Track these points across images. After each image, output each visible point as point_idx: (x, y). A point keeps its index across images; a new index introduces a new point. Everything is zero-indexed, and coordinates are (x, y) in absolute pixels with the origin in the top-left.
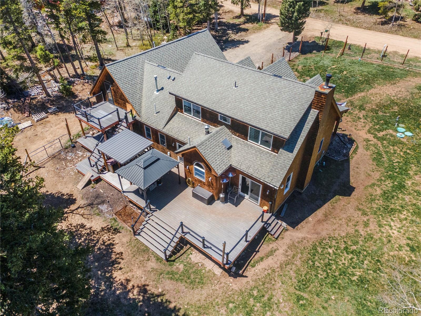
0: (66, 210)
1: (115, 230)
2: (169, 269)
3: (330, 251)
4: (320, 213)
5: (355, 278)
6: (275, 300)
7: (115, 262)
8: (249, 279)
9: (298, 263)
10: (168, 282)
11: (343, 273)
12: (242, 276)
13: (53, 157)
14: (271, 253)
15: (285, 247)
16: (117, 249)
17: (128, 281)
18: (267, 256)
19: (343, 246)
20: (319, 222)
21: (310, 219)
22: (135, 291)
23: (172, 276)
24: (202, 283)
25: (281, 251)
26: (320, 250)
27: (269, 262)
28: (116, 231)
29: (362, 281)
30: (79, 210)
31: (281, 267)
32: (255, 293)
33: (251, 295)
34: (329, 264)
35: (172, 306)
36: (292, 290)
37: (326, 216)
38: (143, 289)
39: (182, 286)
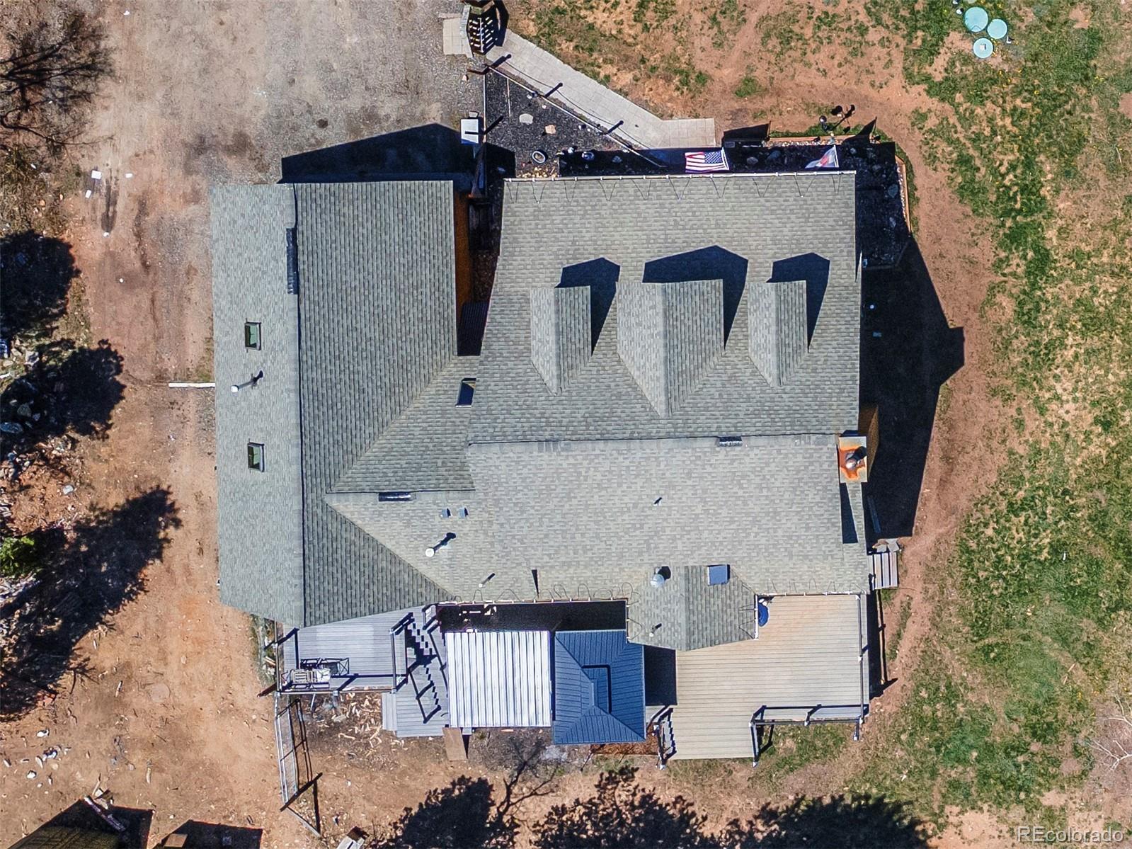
0: (493, 811)
1: (622, 772)
2: (774, 760)
3: (990, 532)
4: (933, 462)
5: (1045, 555)
6: (956, 680)
7: (685, 819)
8: (901, 681)
9: (954, 595)
10: (791, 777)
11: (1025, 557)
12: (888, 683)
13: (302, 740)
14: (906, 614)
15: (919, 586)
16: (665, 797)
17: (735, 823)
18: (903, 625)
19: (1003, 506)
20: (943, 483)
21: (924, 490)
22: (759, 825)
23: (788, 765)
24: (839, 740)
25: (918, 598)
26: (973, 545)
27: (913, 630)
28: (628, 773)
29: (1056, 549)
30: (515, 790)
31: (935, 625)
32: (924, 694)
33: (920, 703)
34: (1000, 559)
35: (827, 801)
36: (970, 647)
37: (947, 459)
38: (767, 814)
39: (815, 767)
